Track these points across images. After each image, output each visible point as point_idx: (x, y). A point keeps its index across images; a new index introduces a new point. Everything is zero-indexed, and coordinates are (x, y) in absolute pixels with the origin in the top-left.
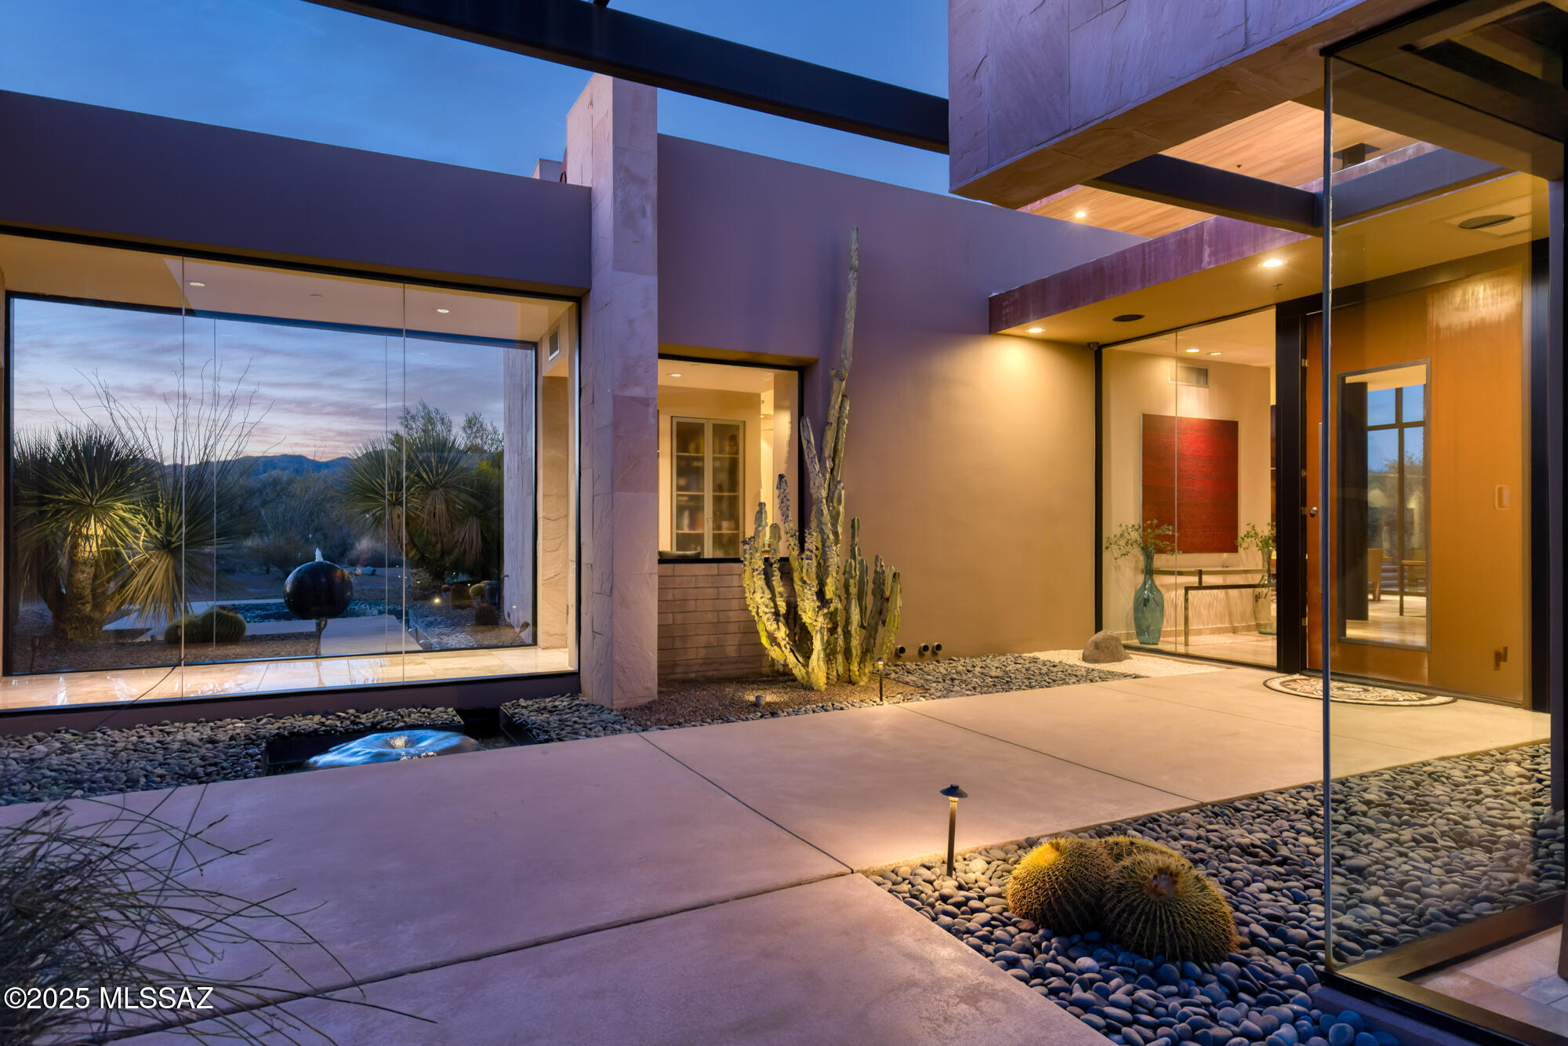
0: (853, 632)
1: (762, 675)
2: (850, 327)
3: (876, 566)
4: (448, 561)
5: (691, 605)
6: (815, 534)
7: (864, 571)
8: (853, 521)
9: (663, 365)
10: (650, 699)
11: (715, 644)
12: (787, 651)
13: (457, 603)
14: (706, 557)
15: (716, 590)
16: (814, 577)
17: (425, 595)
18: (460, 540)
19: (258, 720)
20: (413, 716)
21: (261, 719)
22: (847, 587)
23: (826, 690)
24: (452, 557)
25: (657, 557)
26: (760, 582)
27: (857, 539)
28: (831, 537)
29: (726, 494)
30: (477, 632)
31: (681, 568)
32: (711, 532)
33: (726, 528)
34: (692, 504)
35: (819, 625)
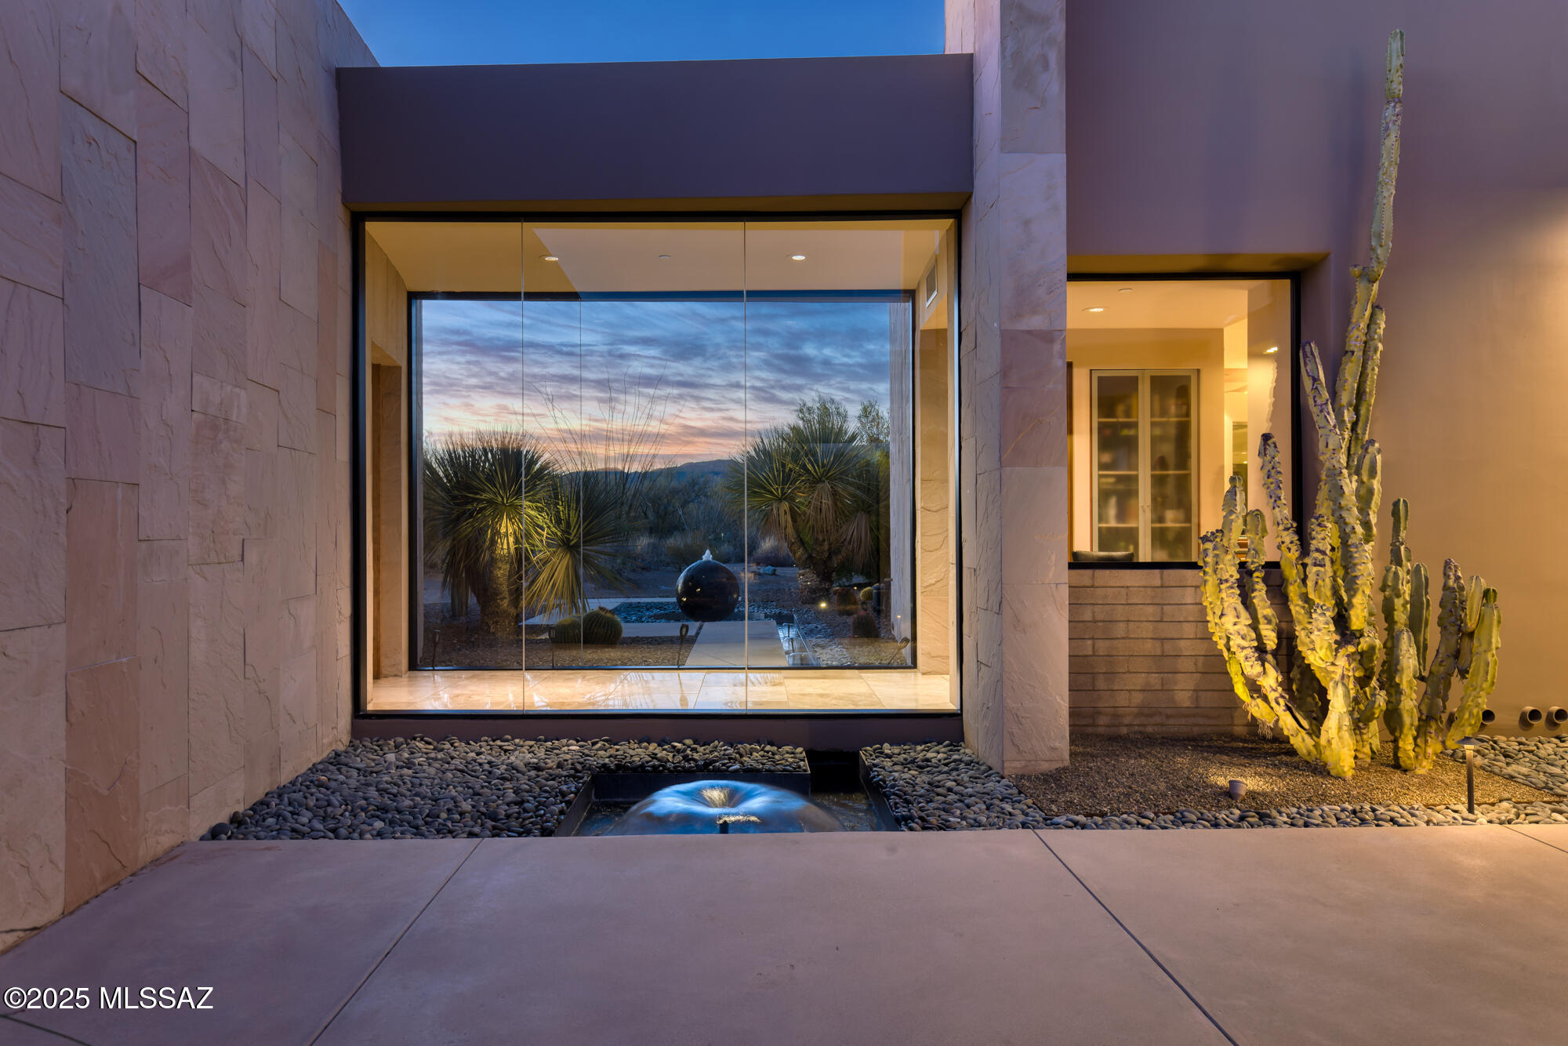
0: (1404, 686)
1: (1234, 738)
2: (1388, 194)
3: (1446, 576)
4: (835, 561)
5: (1120, 630)
6: (1329, 525)
7: (1420, 587)
8: (1396, 504)
9: (1077, 293)
10: (1060, 765)
11: (1158, 687)
12: (1280, 709)
13: (842, 607)
14: (1141, 559)
15: (1158, 609)
16: (1329, 593)
17: (814, 599)
18: (849, 537)
19: (594, 744)
20: (755, 754)
21: (597, 743)
22: (1388, 610)
23: (1354, 777)
24: (840, 557)
25: (1066, 559)
26: (1232, 599)
27: (1403, 534)
28: (1359, 530)
29: (1171, 472)
30: (854, 645)
31: (1105, 576)
32: (1149, 526)
33: (1172, 519)
34: (1120, 487)
35: (1339, 671)
